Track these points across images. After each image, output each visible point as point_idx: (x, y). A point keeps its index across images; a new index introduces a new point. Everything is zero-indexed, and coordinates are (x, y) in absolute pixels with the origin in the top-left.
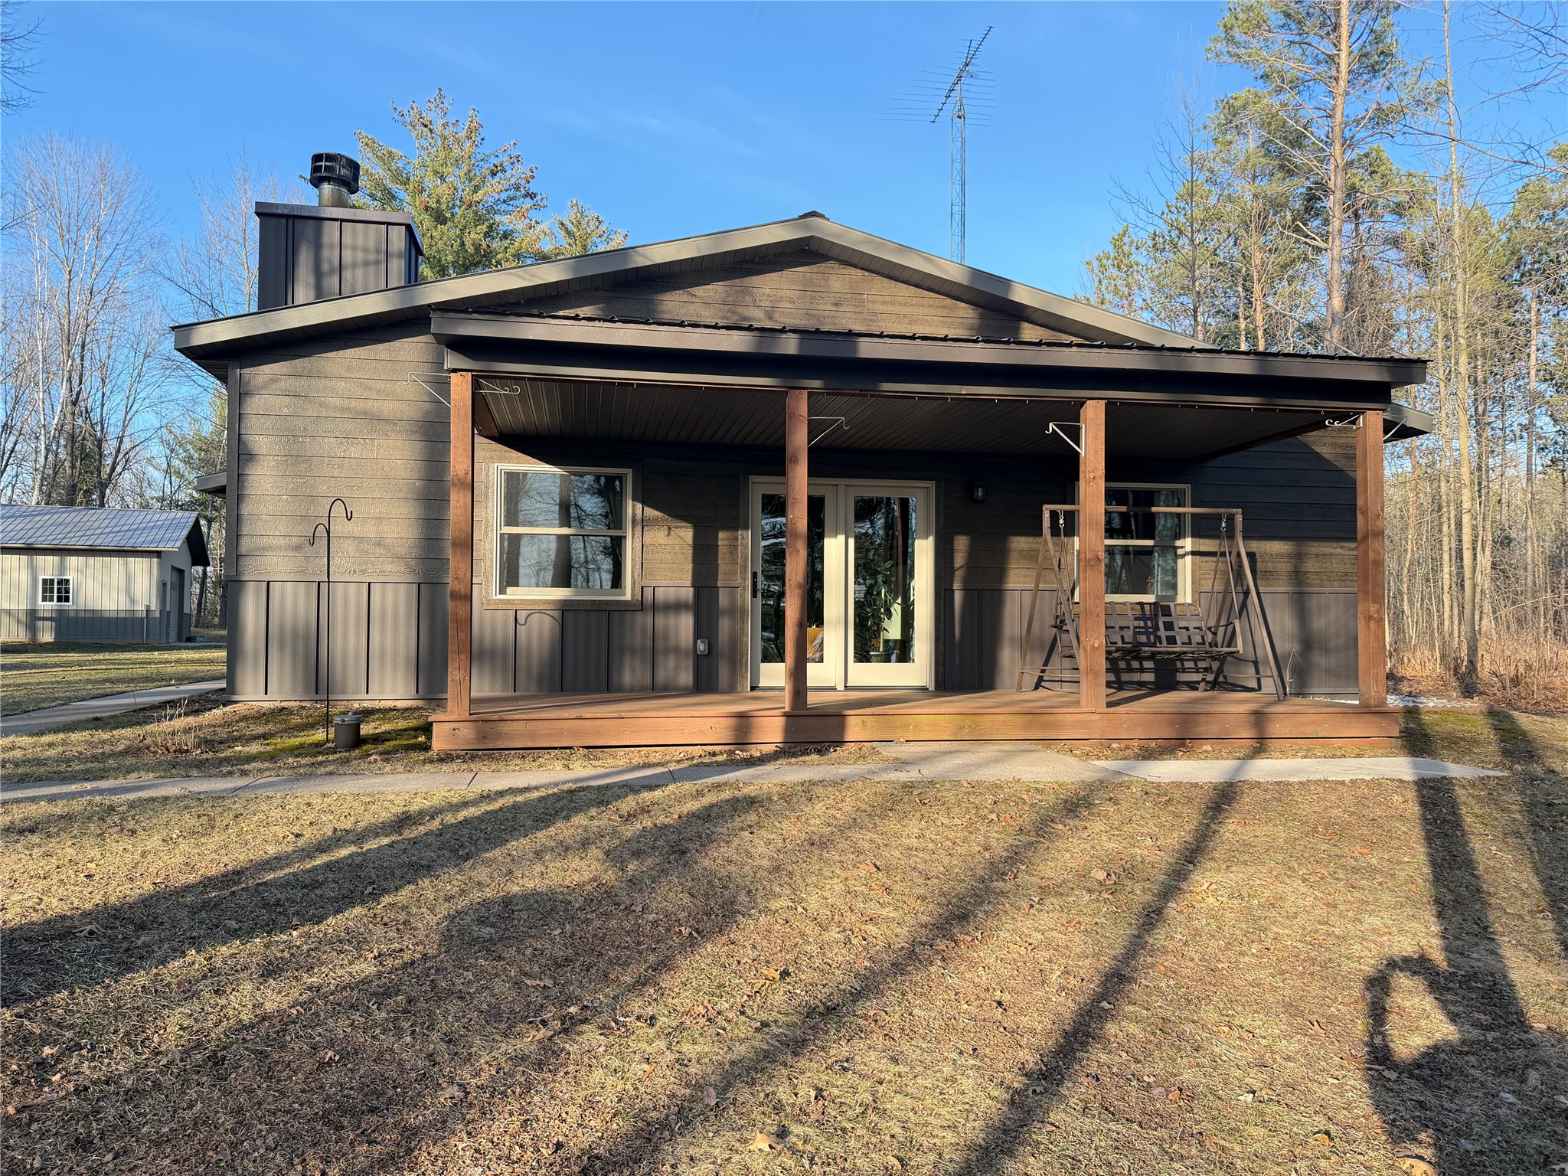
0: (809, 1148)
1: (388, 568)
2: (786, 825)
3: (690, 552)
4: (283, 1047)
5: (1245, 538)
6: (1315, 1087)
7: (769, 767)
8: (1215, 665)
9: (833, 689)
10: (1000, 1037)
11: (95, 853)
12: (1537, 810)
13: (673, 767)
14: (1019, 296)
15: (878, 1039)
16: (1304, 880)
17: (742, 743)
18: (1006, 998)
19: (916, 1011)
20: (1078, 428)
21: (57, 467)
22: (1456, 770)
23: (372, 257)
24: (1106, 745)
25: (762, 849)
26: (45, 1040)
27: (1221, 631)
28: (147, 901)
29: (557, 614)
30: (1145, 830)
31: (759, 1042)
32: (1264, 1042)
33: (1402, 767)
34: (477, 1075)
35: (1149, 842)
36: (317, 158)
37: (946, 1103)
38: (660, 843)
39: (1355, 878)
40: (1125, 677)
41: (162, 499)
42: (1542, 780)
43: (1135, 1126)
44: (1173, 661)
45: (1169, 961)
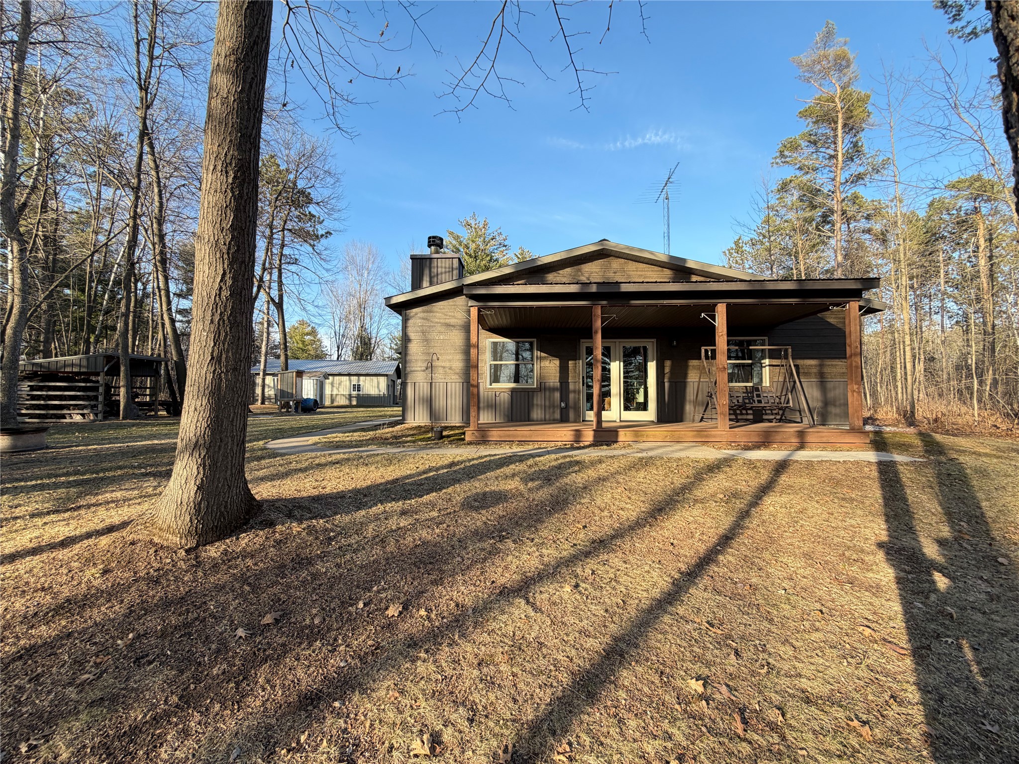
0: (586, 592)
1: (453, 377)
2: (590, 471)
3: (558, 369)
4: (404, 539)
5: (793, 359)
6: (817, 590)
7: (586, 450)
8: (781, 412)
9: (615, 421)
10: (671, 557)
11: (355, 471)
12: (942, 477)
13: (549, 449)
14: (690, 265)
15: (620, 554)
16: (818, 502)
17: (577, 441)
18: (675, 542)
19: (636, 544)
20: (715, 315)
21: (358, 348)
22: (898, 458)
23: (447, 270)
24: (730, 444)
25: (579, 480)
26: (332, 530)
27: (783, 398)
28: (368, 488)
29: (510, 393)
30: (742, 478)
31: (572, 551)
32: (792, 569)
33: (871, 456)
34: (468, 554)
35: (744, 483)
36: (430, 238)
37: (644, 581)
38: (541, 476)
39: (843, 503)
40: (739, 417)
41: (389, 358)
42: (945, 463)
43: (728, 598)
44: (762, 411)
45: (750, 532)
